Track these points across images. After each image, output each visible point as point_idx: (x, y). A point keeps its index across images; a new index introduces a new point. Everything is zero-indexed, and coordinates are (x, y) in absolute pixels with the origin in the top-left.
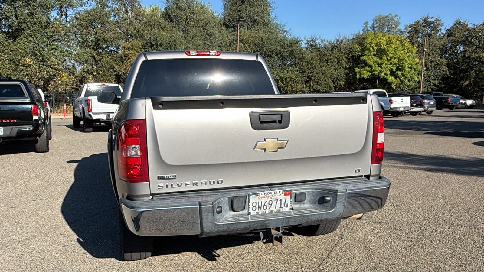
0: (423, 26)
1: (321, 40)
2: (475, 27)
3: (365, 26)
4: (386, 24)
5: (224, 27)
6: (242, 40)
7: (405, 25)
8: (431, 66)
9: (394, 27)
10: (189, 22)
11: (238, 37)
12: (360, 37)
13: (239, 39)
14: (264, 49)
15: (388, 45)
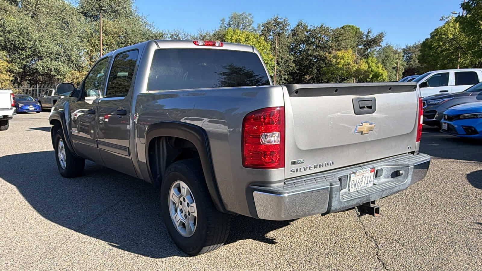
0: (274, 26)
1: (184, 34)
2: (315, 29)
3: (222, 22)
4: (241, 21)
5: (82, 16)
6: (105, 31)
7: (258, 24)
8: (281, 62)
9: (248, 26)
10: (39, 7)
11: (101, 28)
12: (221, 33)
13: (101, 30)
14: (129, 41)
15: (247, 42)
